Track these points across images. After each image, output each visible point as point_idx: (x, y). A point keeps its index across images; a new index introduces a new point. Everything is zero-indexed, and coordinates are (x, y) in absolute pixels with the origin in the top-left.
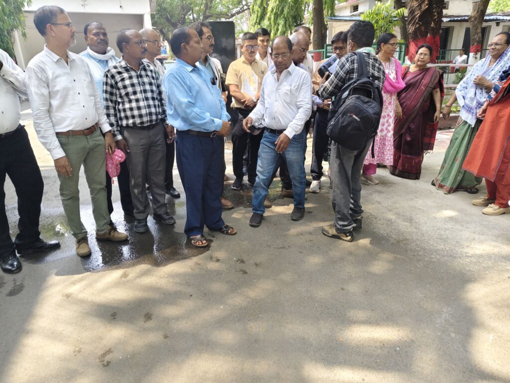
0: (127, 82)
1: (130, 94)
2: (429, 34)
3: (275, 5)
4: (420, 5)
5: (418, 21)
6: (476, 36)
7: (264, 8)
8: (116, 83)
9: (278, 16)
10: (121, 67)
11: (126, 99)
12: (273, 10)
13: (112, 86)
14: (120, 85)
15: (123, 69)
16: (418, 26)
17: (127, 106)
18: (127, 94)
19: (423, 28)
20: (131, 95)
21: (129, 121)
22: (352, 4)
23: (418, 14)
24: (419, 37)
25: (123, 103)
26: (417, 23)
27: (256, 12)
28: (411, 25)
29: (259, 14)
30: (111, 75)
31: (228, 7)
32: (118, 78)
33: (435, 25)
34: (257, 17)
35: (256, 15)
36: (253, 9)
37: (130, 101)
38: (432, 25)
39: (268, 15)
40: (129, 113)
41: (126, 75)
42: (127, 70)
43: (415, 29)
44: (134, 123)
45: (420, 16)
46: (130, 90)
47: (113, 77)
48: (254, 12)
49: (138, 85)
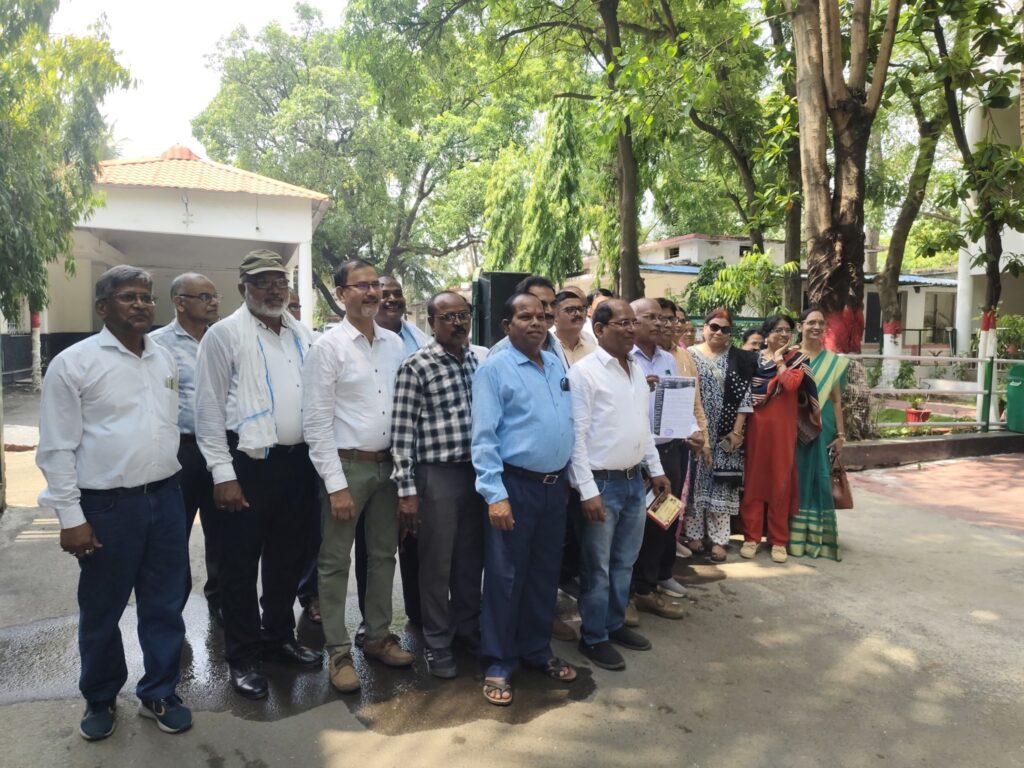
0: (447, 383)
1: (450, 403)
2: (846, 308)
3: (533, 239)
4: (829, 260)
5: (828, 284)
6: (891, 307)
7: (511, 243)
8: (427, 383)
9: (537, 259)
10: (435, 356)
11: (439, 413)
12: (529, 248)
13: (418, 389)
14: (433, 387)
15: (438, 360)
16: (827, 292)
17: (441, 424)
18: (444, 405)
19: (836, 297)
20: (451, 406)
21: (439, 453)
22: (668, 245)
23: (827, 273)
24: (830, 309)
25: (432, 420)
26: (825, 288)
27: (496, 250)
28: (814, 291)
29: (501, 253)
30: (419, 369)
31: (441, 237)
32: (430, 375)
33: (855, 291)
34: (497, 258)
35: (495, 254)
36: (490, 244)
37: (447, 416)
38: (851, 293)
39: (520, 255)
40: (443, 438)
41: (443, 371)
42: (445, 362)
43: (822, 297)
44: (451, 458)
45: (829, 278)
46: (450, 396)
47: (422, 372)
48: (493, 249)
49: (462, 387)
